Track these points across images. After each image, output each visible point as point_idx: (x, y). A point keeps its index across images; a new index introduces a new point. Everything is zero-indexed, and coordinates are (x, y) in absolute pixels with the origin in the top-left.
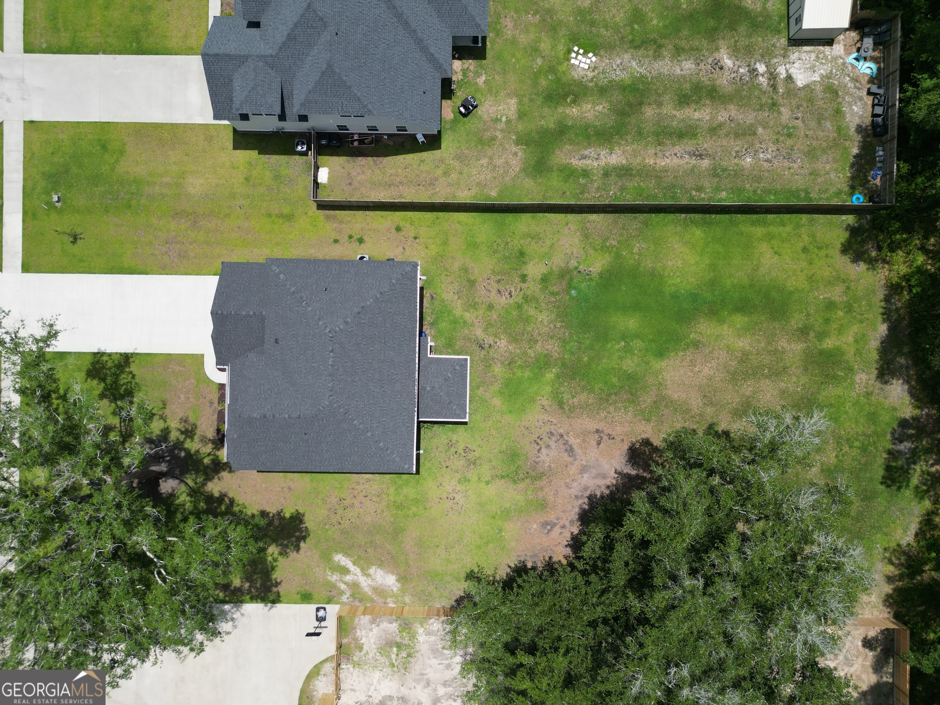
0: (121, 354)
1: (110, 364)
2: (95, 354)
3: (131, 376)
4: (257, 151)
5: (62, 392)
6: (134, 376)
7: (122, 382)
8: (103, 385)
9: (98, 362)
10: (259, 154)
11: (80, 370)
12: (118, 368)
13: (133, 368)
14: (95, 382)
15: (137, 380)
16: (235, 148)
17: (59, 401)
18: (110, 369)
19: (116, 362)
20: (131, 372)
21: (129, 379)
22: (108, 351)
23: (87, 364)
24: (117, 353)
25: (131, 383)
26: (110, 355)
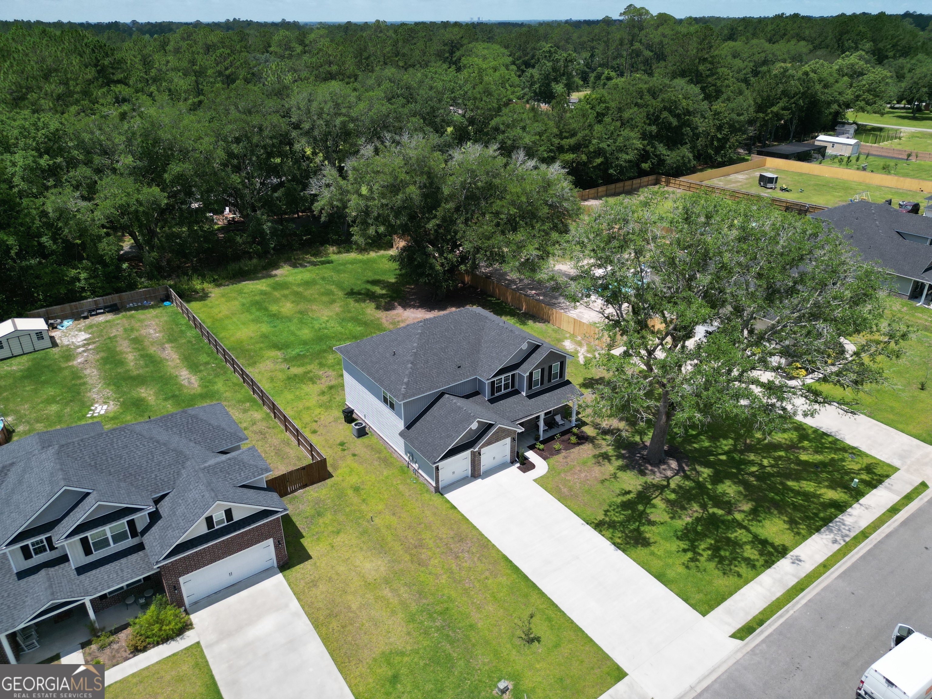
0: (600, 532)
1: (619, 535)
2: (624, 551)
3: (610, 513)
4: (302, 540)
5: (690, 555)
6: (606, 511)
7: (622, 516)
8: (642, 529)
9: (628, 543)
10: (303, 537)
11: (653, 554)
13: (601, 517)
14: (647, 535)
15: (606, 507)
16: (308, 557)
18: (623, 532)
19: (611, 530)
20: (606, 515)
21: (612, 513)
22: (608, 543)
24: (603, 535)
25: (614, 510)
26: (611, 539)
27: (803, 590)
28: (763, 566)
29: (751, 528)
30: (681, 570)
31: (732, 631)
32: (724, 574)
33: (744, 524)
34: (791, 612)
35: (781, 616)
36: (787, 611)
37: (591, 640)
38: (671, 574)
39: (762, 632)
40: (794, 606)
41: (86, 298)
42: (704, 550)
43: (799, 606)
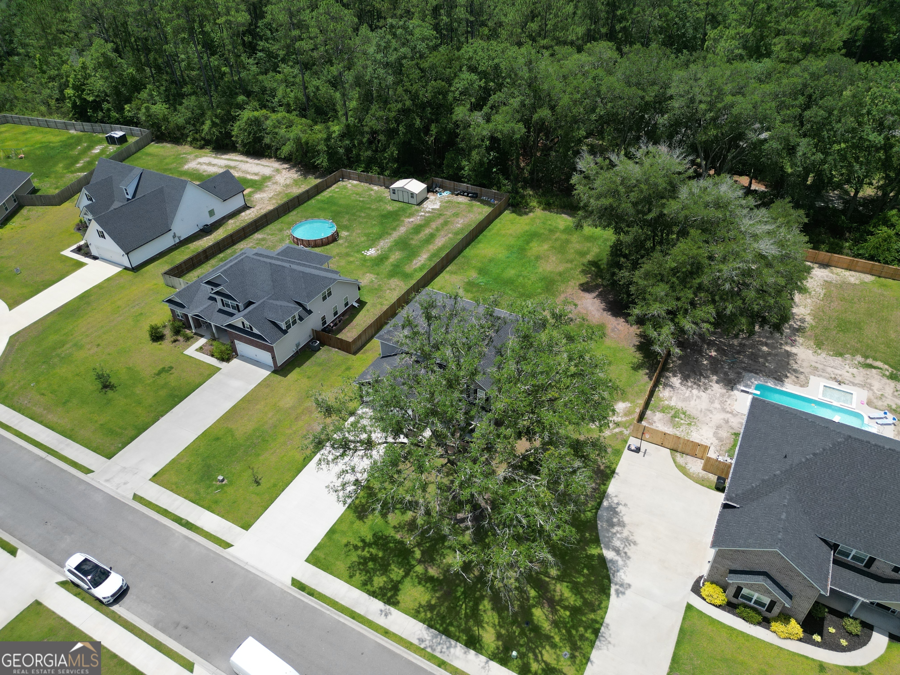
1: (364, 501)
3: (383, 490)
4: (297, 368)
5: (360, 544)
9: (356, 507)
10: (300, 367)
11: (352, 523)
12: (371, 496)
16: (286, 376)
17: (367, 549)
18: (367, 502)
23: (352, 516)
27: (353, 618)
28: (368, 590)
29: (408, 579)
30: (344, 541)
31: (298, 578)
32: (349, 567)
33: (411, 573)
34: (328, 612)
35: (322, 606)
36: (328, 610)
37: (266, 509)
38: (336, 536)
39: (304, 596)
40: (335, 614)
41: (464, 182)
42: (368, 552)
43: (337, 617)
